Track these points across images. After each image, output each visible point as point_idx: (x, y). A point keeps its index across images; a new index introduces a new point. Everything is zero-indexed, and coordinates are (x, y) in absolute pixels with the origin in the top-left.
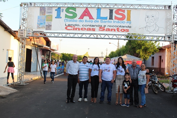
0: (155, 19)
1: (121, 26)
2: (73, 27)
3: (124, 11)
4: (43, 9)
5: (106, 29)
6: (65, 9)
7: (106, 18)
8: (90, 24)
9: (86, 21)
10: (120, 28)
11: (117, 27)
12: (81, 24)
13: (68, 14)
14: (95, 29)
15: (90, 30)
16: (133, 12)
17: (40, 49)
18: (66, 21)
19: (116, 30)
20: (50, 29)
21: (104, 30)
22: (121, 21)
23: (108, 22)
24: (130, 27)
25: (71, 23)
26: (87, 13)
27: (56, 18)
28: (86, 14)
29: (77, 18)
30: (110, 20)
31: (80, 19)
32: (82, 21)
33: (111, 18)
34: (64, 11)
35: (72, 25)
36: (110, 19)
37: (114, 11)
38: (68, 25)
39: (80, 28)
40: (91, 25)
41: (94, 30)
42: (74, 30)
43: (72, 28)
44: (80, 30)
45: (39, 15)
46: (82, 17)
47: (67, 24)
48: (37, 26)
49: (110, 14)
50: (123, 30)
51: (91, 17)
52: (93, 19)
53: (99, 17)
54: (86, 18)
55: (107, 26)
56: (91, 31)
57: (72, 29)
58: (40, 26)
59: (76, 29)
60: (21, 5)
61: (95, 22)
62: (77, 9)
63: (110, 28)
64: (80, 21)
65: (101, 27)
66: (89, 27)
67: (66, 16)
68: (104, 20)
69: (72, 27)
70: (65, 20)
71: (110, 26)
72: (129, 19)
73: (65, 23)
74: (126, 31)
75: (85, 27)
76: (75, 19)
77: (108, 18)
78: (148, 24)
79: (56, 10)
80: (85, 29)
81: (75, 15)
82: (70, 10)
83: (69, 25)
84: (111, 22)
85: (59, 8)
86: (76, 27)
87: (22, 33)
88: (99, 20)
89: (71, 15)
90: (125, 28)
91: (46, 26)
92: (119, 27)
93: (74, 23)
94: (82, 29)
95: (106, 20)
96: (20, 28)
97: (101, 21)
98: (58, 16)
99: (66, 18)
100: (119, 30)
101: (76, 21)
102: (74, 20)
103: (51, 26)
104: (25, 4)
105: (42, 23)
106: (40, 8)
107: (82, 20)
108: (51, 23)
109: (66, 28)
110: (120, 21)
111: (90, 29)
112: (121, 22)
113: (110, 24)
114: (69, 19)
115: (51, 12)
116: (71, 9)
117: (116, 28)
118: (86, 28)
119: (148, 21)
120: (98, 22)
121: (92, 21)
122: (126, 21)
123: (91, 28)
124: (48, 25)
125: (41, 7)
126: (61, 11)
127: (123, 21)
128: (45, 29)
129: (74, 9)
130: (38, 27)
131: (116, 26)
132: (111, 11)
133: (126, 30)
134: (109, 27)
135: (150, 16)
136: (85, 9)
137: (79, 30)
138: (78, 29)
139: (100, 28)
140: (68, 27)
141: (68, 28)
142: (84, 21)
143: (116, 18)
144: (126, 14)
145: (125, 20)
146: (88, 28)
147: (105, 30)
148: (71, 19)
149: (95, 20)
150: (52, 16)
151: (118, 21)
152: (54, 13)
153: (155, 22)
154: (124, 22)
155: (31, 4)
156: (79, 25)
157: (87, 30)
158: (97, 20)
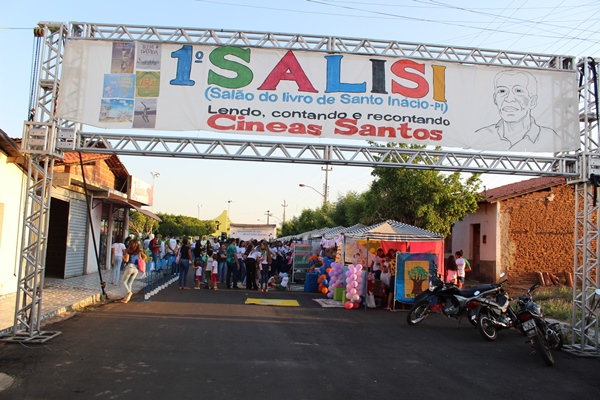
0: (526, 101)
1: (414, 117)
2: (237, 120)
3: (422, 68)
4: (123, 50)
5: (360, 129)
6: (207, 52)
7: (361, 88)
8: (300, 107)
9: (286, 97)
10: (413, 126)
11: (401, 122)
12: (267, 108)
13: (218, 71)
14: (321, 127)
15: (301, 129)
16: (451, 73)
17: (96, 201)
18: (210, 97)
19: (398, 133)
20: (152, 126)
21: (353, 131)
22: (416, 100)
23: (370, 100)
24: (446, 123)
25: (228, 104)
26: (288, 68)
27: (172, 82)
28: (288, 71)
29: (252, 88)
30: (375, 95)
31: (264, 92)
32: (273, 98)
33: (379, 86)
34: (206, 58)
35: (234, 113)
36: (374, 90)
37: (387, 66)
38: (220, 110)
39: (265, 122)
40: (304, 113)
41: (318, 133)
42: (240, 128)
43: (235, 123)
44: (265, 128)
45: (109, 73)
46: (270, 83)
47: (217, 106)
48: (102, 114)
49: (374, 74)
50: (421, 134)
51: (305, 85)
52: (312, 90)
53: (334, 84)
54: (288, 86)
55: (365, 116)
56: (307, 134)
57: (233, 127)
58: (113, 113)
59: (250, 127)
60: (38, 33)
61: (321, 101)
62: (254, 54)
63: (378, 124)
64: (263, 97)
65: (341, 120)
66: (297, 119)
67: (213, 78)
68: (352, 95)
69: (234, 118)
70: (210, 92)
71: (375, 117)
72: (440, 96)
73: (209, 103)
74: (432, 138)
75: (281, 120)
76: (246, 90)
77: (369, 87)
78: (505, 115)
79: (173, 55)
80: (284, 126)
81: (245, 77)
82: (229, 57)
83: (223, 113)
84: (379, 101)
85: (187, 48)
86: (248, 119)
87: (39, 137)
88: (337, 95)
89: (232, 75)
90: (429, 127)
91: (137, 113)
92: (407, 120)
93: (242, 105)
94: (271, 127)
95: (360, 95)
96: (32, 117)
97: (342, 96)
98: (183, 78)
99: (213, 86)
100: (410, 133)
101: (249, 97)
102: (240, 92)
103: (154, 113)
104: (54, 30)
105: (117, 103)
106: (111, 43)
107: (270, 92)
108: (155, 101)
109: (211, 123)
110: (410, 99)
111: (301, 126)
112: (414, 104)
113: (375, 109)
114: (223, 89)
115: (155, 63)
116: (231, 53)
117: (396, 125)
118: (288, 122)
119: (505, 104)
120: (331, 101)
121: (308, 100)
122: (434, 102)
123: (306, 122)
124: (143, 109)
125: (115, 42)
126: (194, 59)
127: (421, 100)
128: (132, 124)
129: (244, 51)
130: (105, 117)
131: (397, 118)
132: (378, 66)
133: (433, 132)
134: (372, 122)
135: (511, 88)
136: (282, 55)
137: (260, 128)
138: (255, 127)
139: (338, 123)
140: (218, 117)
141: (220, 122)
142: (280, 97)
143: (397, 88)
144: (428, 76)
145: (429, 98)
146: (293, 125)
147: (356, 130)
148: (230, 90)
149: (321, 94)
150: (159, 78)
151: (404, 98)
152: (169, 67)
153: (527, 108)
154: (424, 105)
155: (77, 28)
156: (260, 113)
157: (291, 131)
158: (328, 95)
